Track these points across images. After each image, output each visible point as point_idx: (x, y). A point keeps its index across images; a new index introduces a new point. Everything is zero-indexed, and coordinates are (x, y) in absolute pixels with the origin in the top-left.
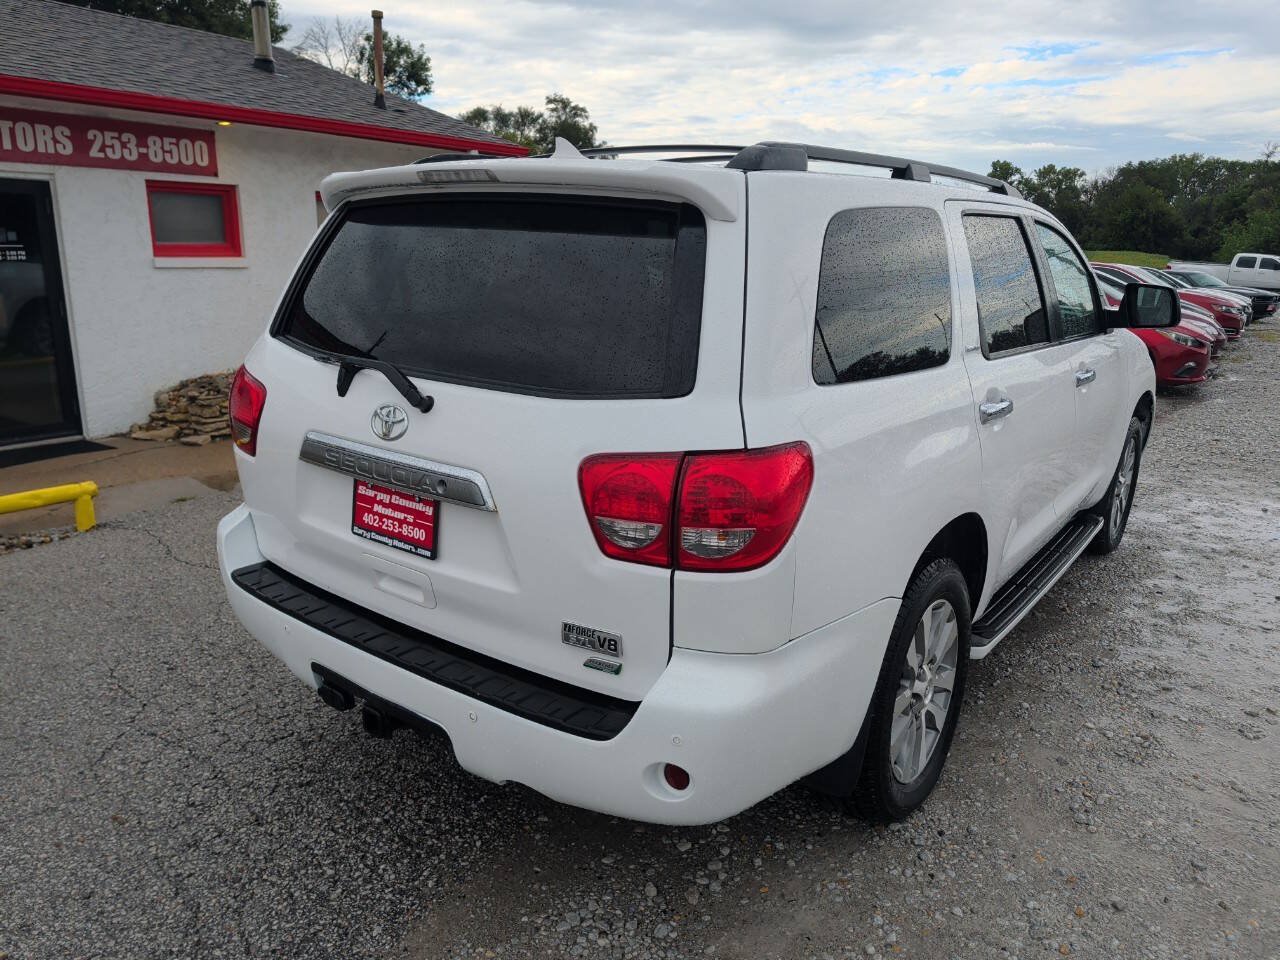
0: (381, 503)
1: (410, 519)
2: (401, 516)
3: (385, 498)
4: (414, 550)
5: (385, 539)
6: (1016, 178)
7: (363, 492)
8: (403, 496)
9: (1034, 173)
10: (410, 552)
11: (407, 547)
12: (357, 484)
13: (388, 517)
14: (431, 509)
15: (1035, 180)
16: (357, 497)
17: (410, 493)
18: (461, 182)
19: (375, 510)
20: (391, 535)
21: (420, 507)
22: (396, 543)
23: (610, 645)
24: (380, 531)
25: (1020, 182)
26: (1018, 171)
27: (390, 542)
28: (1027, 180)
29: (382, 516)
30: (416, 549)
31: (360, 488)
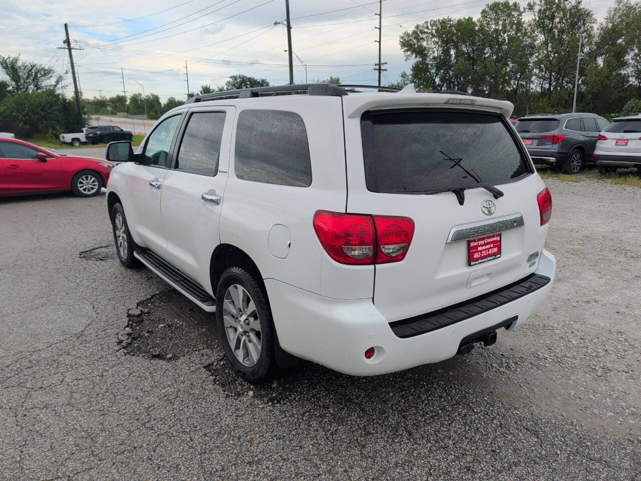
0: (481, 245)
1: (492, 245)
2: (488, 247)
3: (481, 242)
5: (484, 260)
7: (473, 245)
8: (489, 238)
10: (494, 259)
11: (492, 258)
12: (469, 242)
13: (484, 250)
14: (499, 237)
16: (469, 248)
17: (492, 235)
18: (456, 104)
19: (479, 250)
20: (485, 257)
21: (496, 239)
22: (489, 259)
24: (482, 258)
27: (486, 260)
29: (481, 251)
30: (495, 256)
31: (471, 244)
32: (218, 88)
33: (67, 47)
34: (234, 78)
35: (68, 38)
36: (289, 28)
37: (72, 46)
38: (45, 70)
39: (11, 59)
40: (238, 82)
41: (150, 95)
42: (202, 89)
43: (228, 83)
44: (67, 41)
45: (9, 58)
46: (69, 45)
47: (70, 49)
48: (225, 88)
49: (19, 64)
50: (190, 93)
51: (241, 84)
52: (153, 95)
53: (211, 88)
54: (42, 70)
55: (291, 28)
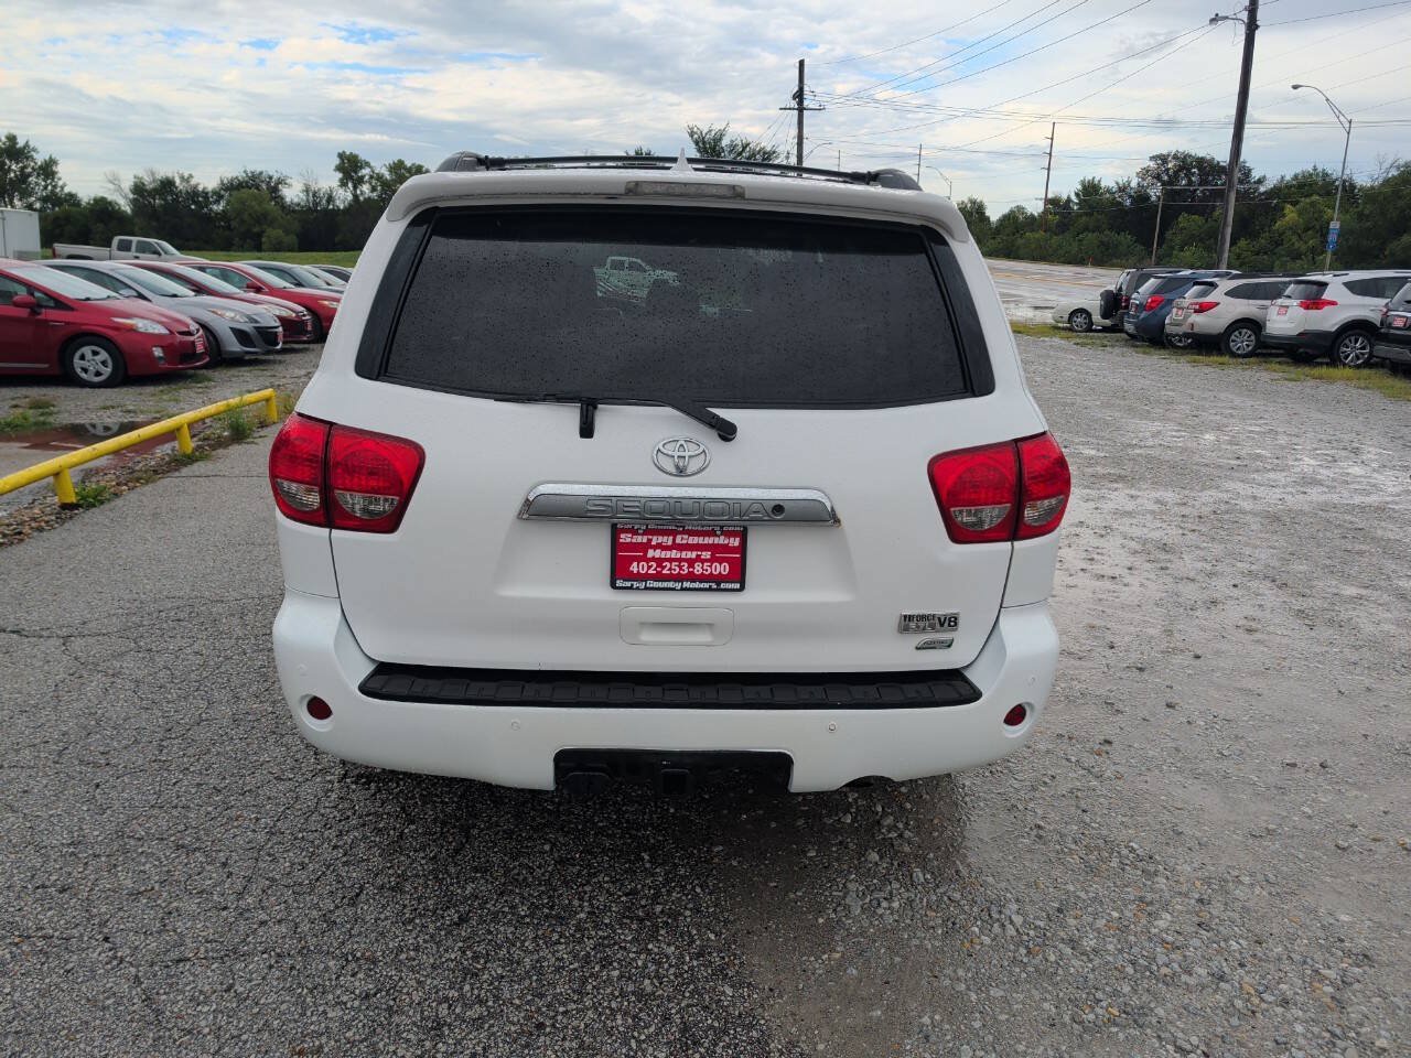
0: (659, 546)
1: (706, 555)
2: (693, 555)
3: (668, 540)
4: (714, 586)
5: (671, 584)
6: (365, 172)
7: (628, 540)
9: (384, 168)
10: (710, 589)
11: (707, 585)
12: (615, 532)
13: (671, 560)
14: (738, 539)
15: (387, 175)
17: (702, 527)
19: (650, 556)
20: (677, 578)
21: (721, 540)
22: (689, 585)
23: (950, 621)
24: (659, 577)
25: (371, 177)
26: (368, 164)
27: (678, 585)
28: (377, 174)
29: (660, 561)
30: (718, 584)
31: (622, 536)
32: (1117, 183)
33: (796, 106)
34: (1163, 159)
35: (801, 90)
36: (1252, 27)
37: (806, 103)
38: (765, 153)
39: (713, 133)
40: (1168, 170)
41: (966, 201)
42: (1080, 187)
43: (1145, 172)
44: (799, 96)
45: (710, 131)
46: (801, 102)
47: (801, 110)
48: (1134, 184)
49: (725, 142)
50: (1050, 196)
51: (1176, 173)
52: (973, 202)
53: (1103, 185)
54: (759, 151)
55: (1257, 27)
